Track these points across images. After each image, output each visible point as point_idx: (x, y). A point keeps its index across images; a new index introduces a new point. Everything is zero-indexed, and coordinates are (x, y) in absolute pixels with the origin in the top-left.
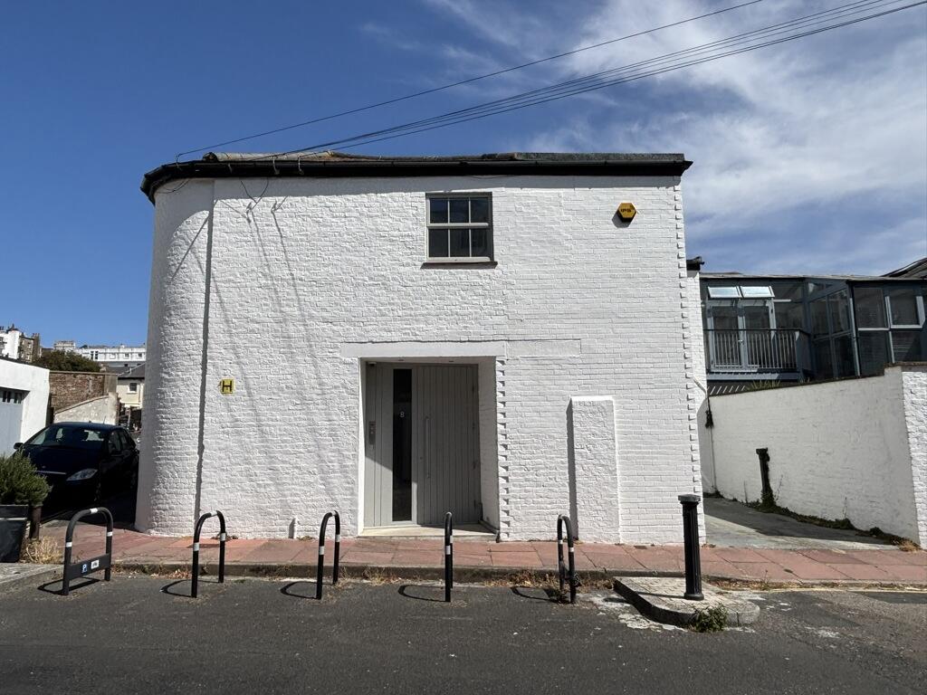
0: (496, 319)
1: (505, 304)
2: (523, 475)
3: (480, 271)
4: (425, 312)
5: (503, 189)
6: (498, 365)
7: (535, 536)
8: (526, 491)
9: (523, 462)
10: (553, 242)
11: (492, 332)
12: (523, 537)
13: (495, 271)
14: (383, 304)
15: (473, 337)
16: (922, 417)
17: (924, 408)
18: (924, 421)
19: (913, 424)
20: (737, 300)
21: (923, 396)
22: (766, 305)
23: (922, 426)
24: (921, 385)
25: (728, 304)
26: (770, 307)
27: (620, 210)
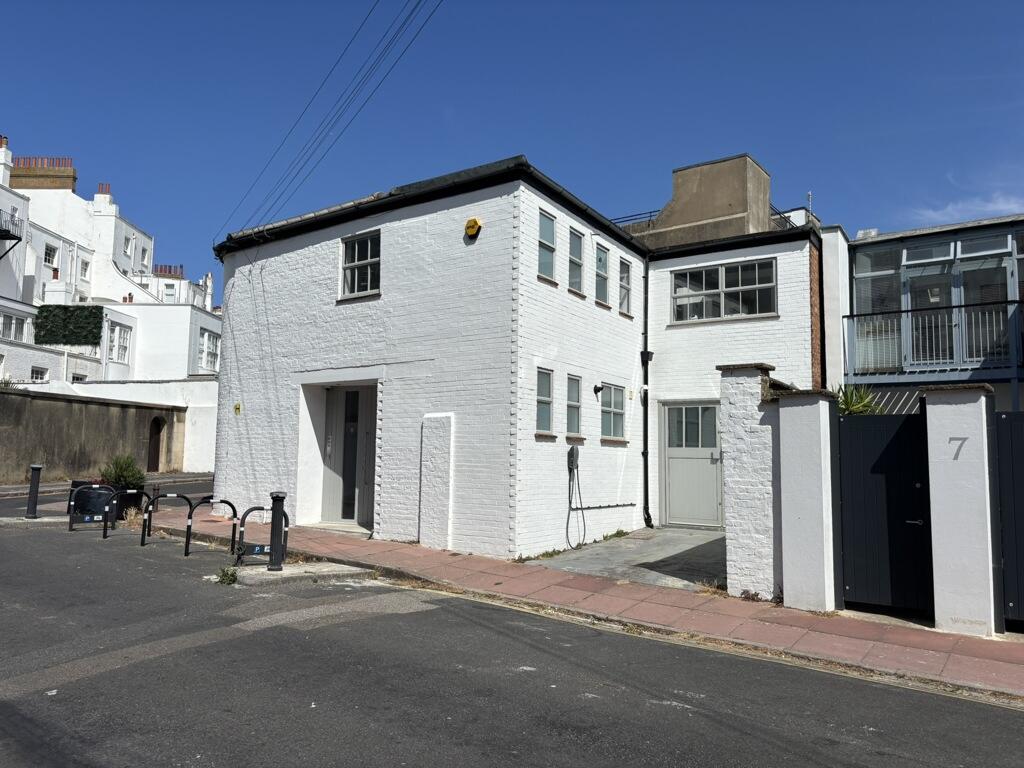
0: (380, 345)
1: (385, 331)
2: (390, 483)
3: (370, 303)
4: (336, 343)
5: (388, 224)
6: (379, 386)
7: (395, 537)
8: (391, 498)
9: (390, 471)
10: (419, 268)
11: (376, 357)
12: (387, 537)
13: (379, 301)
14: (313, 339)
15: (365, 363)
16: (742, 433)
17: (746, 422)
18: (745, 438)
19: (729, 442)
20: (951, 263)
21: (745, 407)
22: (1003, 265)
23: (741, 445)
24: (744, 393)
25: (936, 271)
26: (1008, 268)
27: (468, 228)
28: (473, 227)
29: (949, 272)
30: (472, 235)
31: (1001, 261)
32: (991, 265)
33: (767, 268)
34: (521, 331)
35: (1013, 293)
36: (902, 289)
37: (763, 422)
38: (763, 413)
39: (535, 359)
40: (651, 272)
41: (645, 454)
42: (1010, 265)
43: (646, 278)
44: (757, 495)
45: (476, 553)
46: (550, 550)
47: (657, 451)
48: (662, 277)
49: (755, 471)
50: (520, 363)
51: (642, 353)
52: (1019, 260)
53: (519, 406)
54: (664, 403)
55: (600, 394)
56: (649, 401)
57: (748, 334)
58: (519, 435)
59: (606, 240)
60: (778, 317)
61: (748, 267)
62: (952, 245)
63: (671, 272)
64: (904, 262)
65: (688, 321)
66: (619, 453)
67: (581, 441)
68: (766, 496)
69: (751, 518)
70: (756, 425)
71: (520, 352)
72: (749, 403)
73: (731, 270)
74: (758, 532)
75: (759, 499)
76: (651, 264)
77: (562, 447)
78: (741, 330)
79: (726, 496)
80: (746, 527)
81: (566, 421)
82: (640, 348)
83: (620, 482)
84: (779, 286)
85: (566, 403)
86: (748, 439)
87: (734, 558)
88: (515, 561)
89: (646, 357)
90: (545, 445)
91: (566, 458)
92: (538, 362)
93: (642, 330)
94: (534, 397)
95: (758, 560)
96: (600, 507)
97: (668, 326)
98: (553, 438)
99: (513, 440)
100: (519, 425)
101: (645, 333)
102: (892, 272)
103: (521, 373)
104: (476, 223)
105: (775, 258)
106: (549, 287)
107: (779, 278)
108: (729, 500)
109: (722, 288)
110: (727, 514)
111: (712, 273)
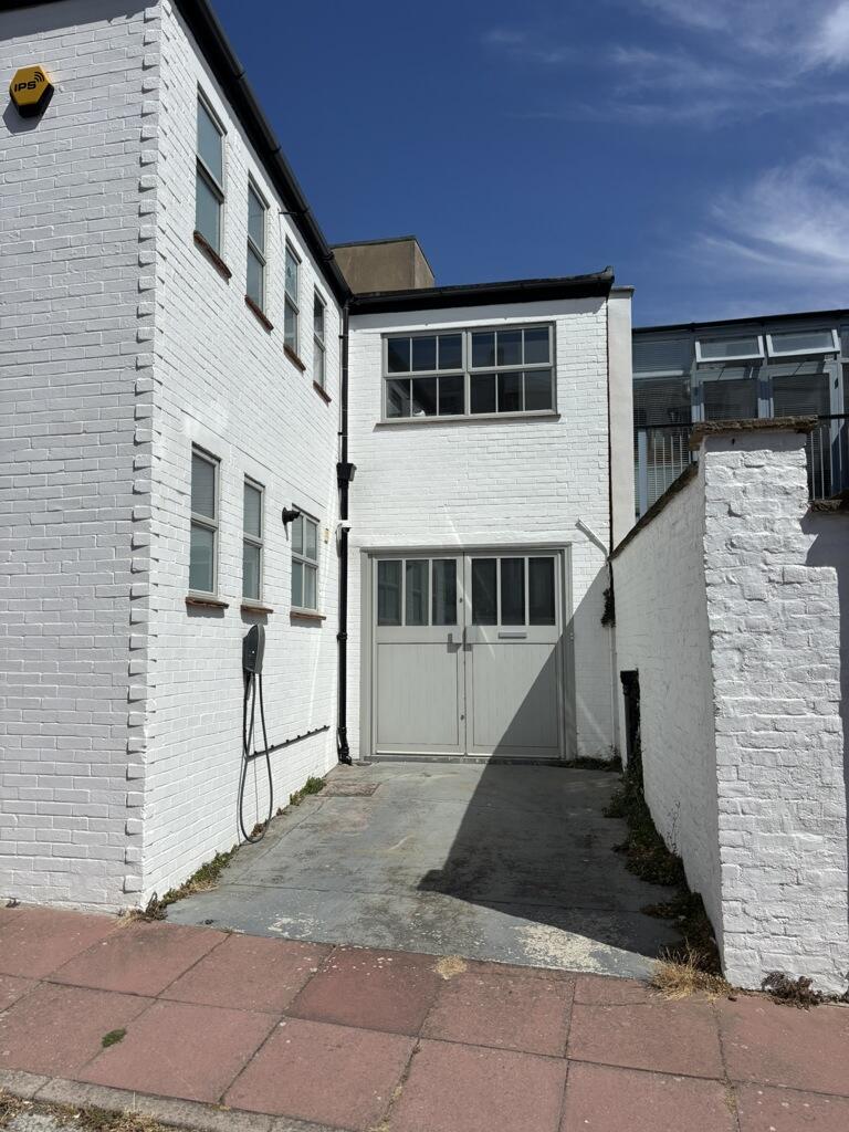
16: (762, 586)
17: (770, 557)
18: (768, 597)
19: (727, 609)
20: (757, 363)
21: (768, 525)
22: (825, 371)
23: (759, 616)
24: (766, 490)
25: (736, 374)
26: (831, 377)
27: (17, 87)
28: (31, 85)
29: (755, 379)
30: (30, 106)
31: (822, 365)
32: (809, 369)
33: (541, 336)
34: (160, 344)
35: (837, 406)
36: (693, 398)
37: (814, 559)
38: (813, 538)
39: (188, 421)
40: (351, 333)
41: (342, 638)
42: (834, 370)
43: (344, 338)
44: (801, 736)
45: (28, 898)
46: (210, 858)
47: (359, 633)
48: (369, 344)
49: (797, 677)
50: (158, 421)
51: (339, 466)
52: (844, 365)
53: (155, 526)
54: (371, 553)
55: (289, 524)
56: (350, 550)
57: (510, 442)
58: (155, 599)
59: (298, 240)
60: (558, 416)
61: (509, 335)
62: (760, 338)
63: (383, 335)
64: (699, 359)
65: (411, 419)
66: (313, 638)
67: (263, 613)
68: (826, 737)
69: (789, 793)
70: (797, 567)
71: (159, 395)
72: (779, 514)
73: (481, 337)
74: (804, 826)
75: (807, 747)
76: (352, 318)
77: (233, 628)
78: (497, 436)
79: (719, 740)
80: (772, 815)
81: (240, 573)
82: (335, 459)
83: (313, 690)
84: (558, 368)
85: (241, 534)
86: (775, 602)
87: (743, 892)
88: (140, 916)
89: (345, 472)
90: (205, 624)
91: (239, 653)
92: (193, 431)
93: (337, 427)
94: (183, 511)
95: (808, 897)
96: (288, 743)
97: (378, 425)
98: (217, 609)
99: (137, 611)
100: (154, 575)
101: (344, 433)
102: (680, 373)
103: (160, 446)
104: (39, 76)
105: (553, 323)
106: (214, 272)
107: (558, 354)
108: (727, 748)
109: (468, 367)
110: (722, 785)
111: (451, 341)
